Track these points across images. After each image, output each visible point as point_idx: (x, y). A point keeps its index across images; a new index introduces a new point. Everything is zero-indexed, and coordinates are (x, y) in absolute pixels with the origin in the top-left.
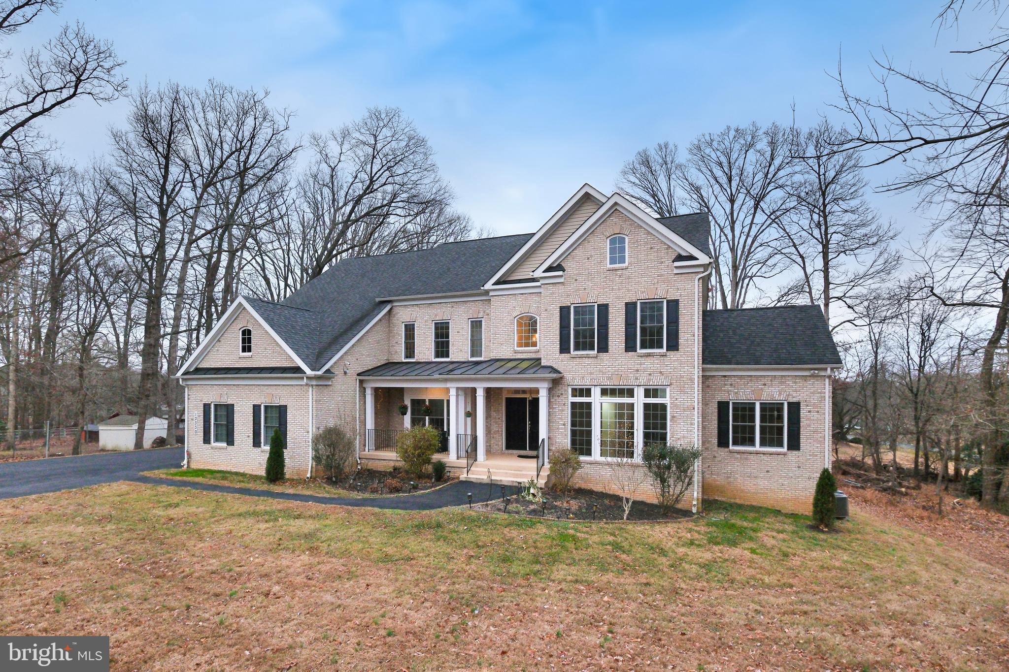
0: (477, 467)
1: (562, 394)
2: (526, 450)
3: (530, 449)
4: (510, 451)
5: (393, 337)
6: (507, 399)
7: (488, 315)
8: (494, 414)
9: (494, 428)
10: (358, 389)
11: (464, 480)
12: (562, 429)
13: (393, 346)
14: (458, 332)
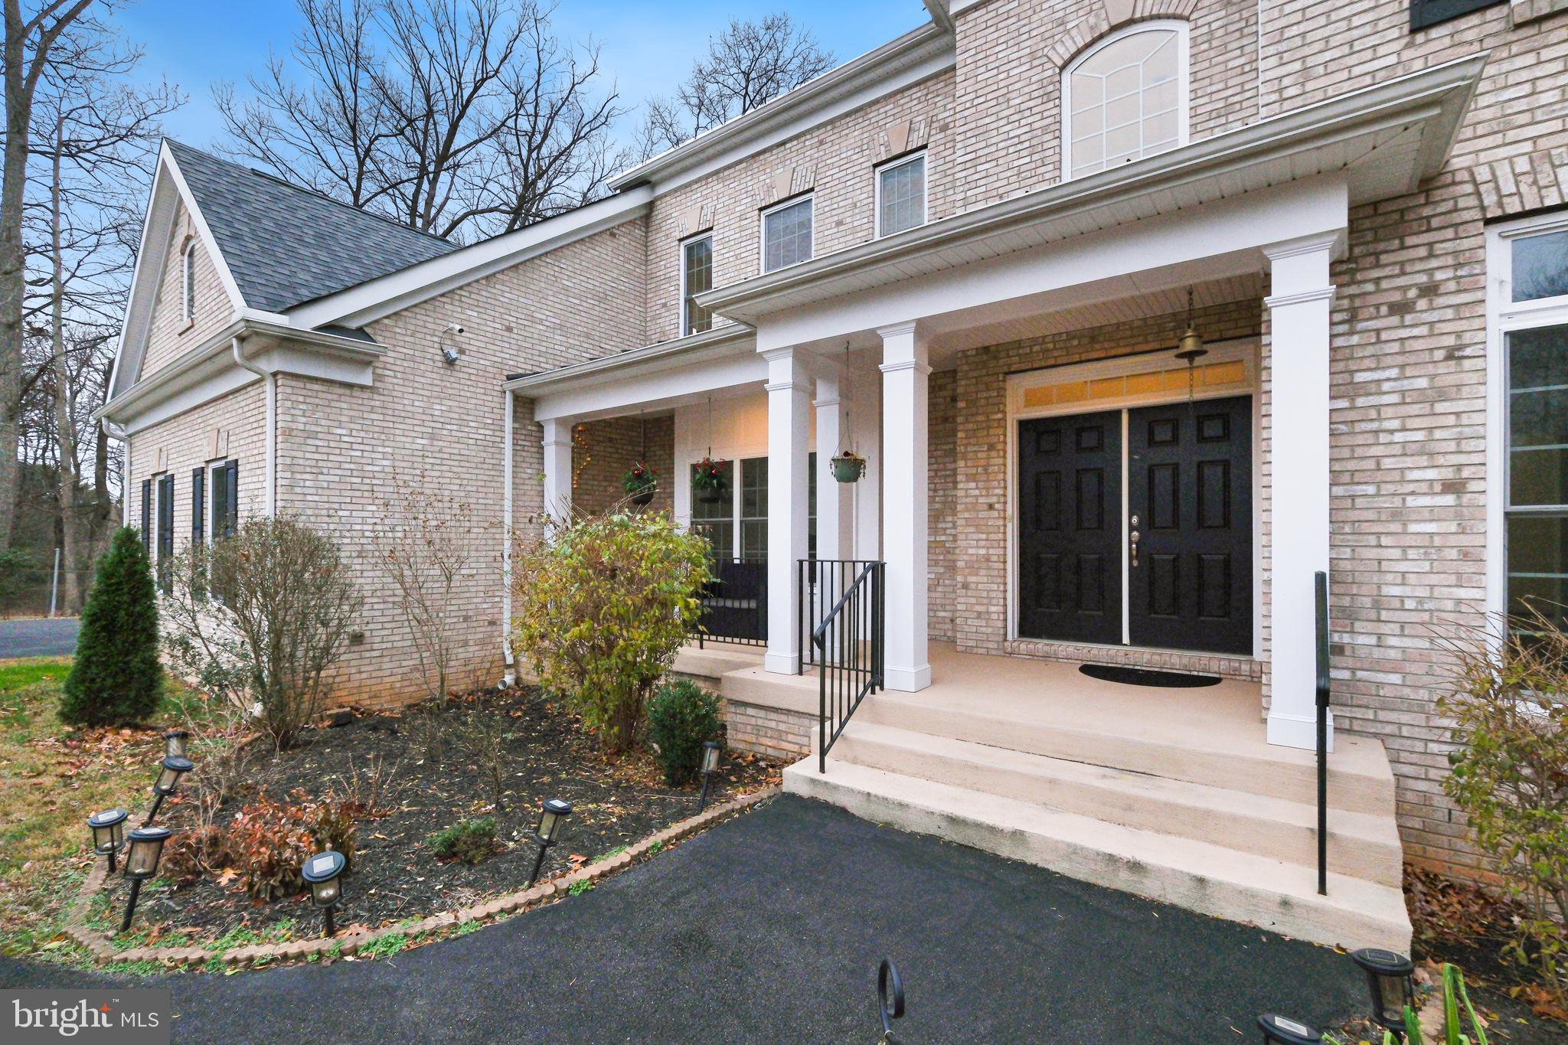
0: (878, 719)
1: (1430, 290)
2: (1118, 641)
3: (1135, 640)
4: (1042, 645)
5: (657, 289)
6: (1024, 426)
7: (944, 128)
8: (967, 490)
9: (971, 546)
10: (509, 424)
11: (804, 791)
12: (1434, 514)
13: (654, 318)
14: (839, 223)
